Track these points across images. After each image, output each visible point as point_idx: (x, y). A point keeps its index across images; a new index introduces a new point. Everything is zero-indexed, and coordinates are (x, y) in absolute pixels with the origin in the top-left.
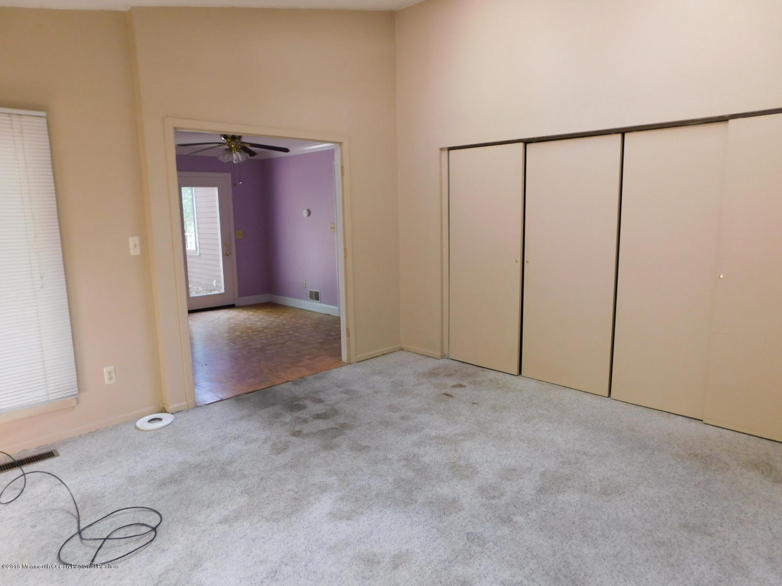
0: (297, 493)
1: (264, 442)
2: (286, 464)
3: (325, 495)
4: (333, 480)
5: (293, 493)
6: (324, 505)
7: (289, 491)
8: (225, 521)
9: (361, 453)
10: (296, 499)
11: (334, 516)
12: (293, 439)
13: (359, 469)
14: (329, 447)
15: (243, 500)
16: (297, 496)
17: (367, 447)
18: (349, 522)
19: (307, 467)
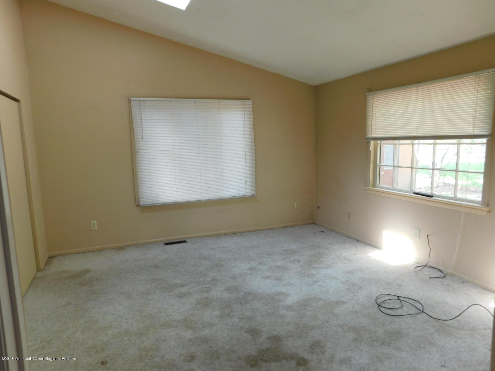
0: (305, 309)
1: (333, 357)
2: (312, 330)
3: (289, 304)
4: (283, 312)
5: (307, 309)
6: (290, 300)
7: (309, 311)
8: (343, 303)
9: (255, 328)
10: (306, 306)
11: (287, 295)
12: (306, 356)
13: (262, 316)
14: (276, 339)
15: (336, 311)
16: (305, 307)
17: (247, 332)
18: (281, 291)
19: (296, 324)
